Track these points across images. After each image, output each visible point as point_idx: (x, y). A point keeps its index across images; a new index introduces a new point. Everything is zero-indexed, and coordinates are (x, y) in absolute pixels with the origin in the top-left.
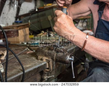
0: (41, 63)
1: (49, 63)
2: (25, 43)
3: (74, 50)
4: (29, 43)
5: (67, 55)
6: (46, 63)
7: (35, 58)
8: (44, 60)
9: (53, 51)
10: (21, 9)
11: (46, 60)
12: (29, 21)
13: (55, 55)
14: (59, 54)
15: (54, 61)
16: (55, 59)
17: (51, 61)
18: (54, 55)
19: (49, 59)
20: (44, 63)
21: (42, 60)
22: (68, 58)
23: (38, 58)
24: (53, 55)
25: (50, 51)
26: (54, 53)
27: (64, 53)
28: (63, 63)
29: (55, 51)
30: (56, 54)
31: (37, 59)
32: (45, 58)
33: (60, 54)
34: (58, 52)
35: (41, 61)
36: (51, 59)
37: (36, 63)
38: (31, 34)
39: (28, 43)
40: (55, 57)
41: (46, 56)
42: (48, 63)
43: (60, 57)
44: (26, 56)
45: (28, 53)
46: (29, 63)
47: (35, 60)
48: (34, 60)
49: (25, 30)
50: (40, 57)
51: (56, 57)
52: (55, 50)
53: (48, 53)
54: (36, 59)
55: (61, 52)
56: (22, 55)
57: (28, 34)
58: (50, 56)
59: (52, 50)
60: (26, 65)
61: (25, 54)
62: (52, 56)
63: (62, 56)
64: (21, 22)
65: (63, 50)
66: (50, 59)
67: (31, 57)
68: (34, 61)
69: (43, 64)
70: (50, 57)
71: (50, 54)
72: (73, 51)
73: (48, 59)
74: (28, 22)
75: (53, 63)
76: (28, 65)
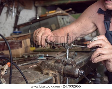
0: (47, 78)
1: (56, 78)
2: (26, 57)
3: (84, 63)
4: (30, 56)
5: (75, 68)
6: (52, 78)
7: (40, 72)
8: (51, 75)
9: (61, 64)
10: (20, 18)
11: (53, 74)
12: (30, 31)
13: (63, 69)
14: (67, 67)
15: (61, 75)
16: (62, 73)
17: (58, 76)
18: (61, 69)
20: (50, 78)
21: (47, 74)
22: (77, 71)
23: (43, 72)
25: (57, 64)
26: (61, 66)
27: (73, 65)
28: (71, 77)
29: (62, 64)
30: (63, 67)
31: (42, 73)
32: (51, 73)
33: (69, 67)
34: (66, 65)
35: (46, 76)
36: (58, 74)
37: (41, 77)
38: (32, 46)
40: (62, 71)
41: (52, 69)
42: (55, 77)
43: (68, 71)
44: (28, 70)
45: (30, 67)
46: (34, 78)
48: (39, 75)
49: (26, 42)
50: (45, 71)
52: (63, 63)
53: (55, 66)
55: (69, 64)
56: (23, 69)
57: (29, 46)
58: (56, 70)
59: (59, 63)
61: (28, 68)
62: (59, 70)
63: (70, 69)
64: (20, 33)
65: (71, 62)
66: (57, 74)
68: (39, 76)
69: (49, 79)
71: (57, 67)
72: (82, 65)
73: (54, 73)
74: (29, 33)
75: (60, 78)
76: (32, 80)
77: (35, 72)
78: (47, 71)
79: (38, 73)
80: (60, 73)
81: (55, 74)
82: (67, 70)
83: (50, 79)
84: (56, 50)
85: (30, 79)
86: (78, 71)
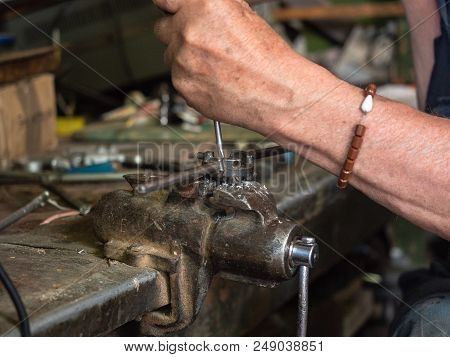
0: (124, 278)
1: (173, 276)
2: (34, 167)
3: (320, 203)
4: (54, 163)
5: (273, 227)
6: (154, 280)
7: (92, 250)
8: (145, 262)
9: (197, 208)
11: (156, 258)
12: (56, 37)
13: (206, 232)
14: (231, 226)
15: (198, 264)
16: (203, 252)
17: (182, 268)
18: (198, 233)
19: (171, 253)
20: (144, 279)
21: (129, 258)
22: (279, 245)
23: (109, 249)
24: (191, 233)
25: (175, 211)
26: (199, 217)
27: (258, 216)
28: (250, 276)
29: (203, 209)
30: (210, 223)
31: (101, 252)
32: (146, 251)
33: (238, 225)
34: (223, 213)
35: (124, 268)
36: (182, 256)
37: (97, 276)
39: (47, 167)
40: (204, 242)
41: (151, 235)
42: (167, 275)
43: (234, 244)
44: (36, 238)
45: (46, 222)
46: (58, 279)
47: (93, 259)
48: (86, 263)
49: (33, 91)
50: (118, 244)
51: (211, 240)
52: (207, 204)
53: (166, 219)
54: (96, 254)
55: (240, 211)
56: (11, 233)
57: (49, 113)
58: (174, 238)
59: (189, 202)
60: (37, 290)
61: (33, 225)
62: (187, 238)
63: (245, 236)
64: (7, 45)
65: (249, 200)
66: (179, 257)
67: (67, 242)
68: (84, 269)
69: (136, 282)
70: (175, 243)
71: (179, 224)
72: (312, 209)
73: (163, 253)
74: (50, 42)
75: (193, 278)
76: (47, 288)
77: (69, 246)
78: (125, 245)
79: (83, 251)
80: (192, 253)
81: (165, 260)
82: (228, 240)
83: (141, 285)
84: (188, 132)
85: (36, 285)
86: (285, 242)
